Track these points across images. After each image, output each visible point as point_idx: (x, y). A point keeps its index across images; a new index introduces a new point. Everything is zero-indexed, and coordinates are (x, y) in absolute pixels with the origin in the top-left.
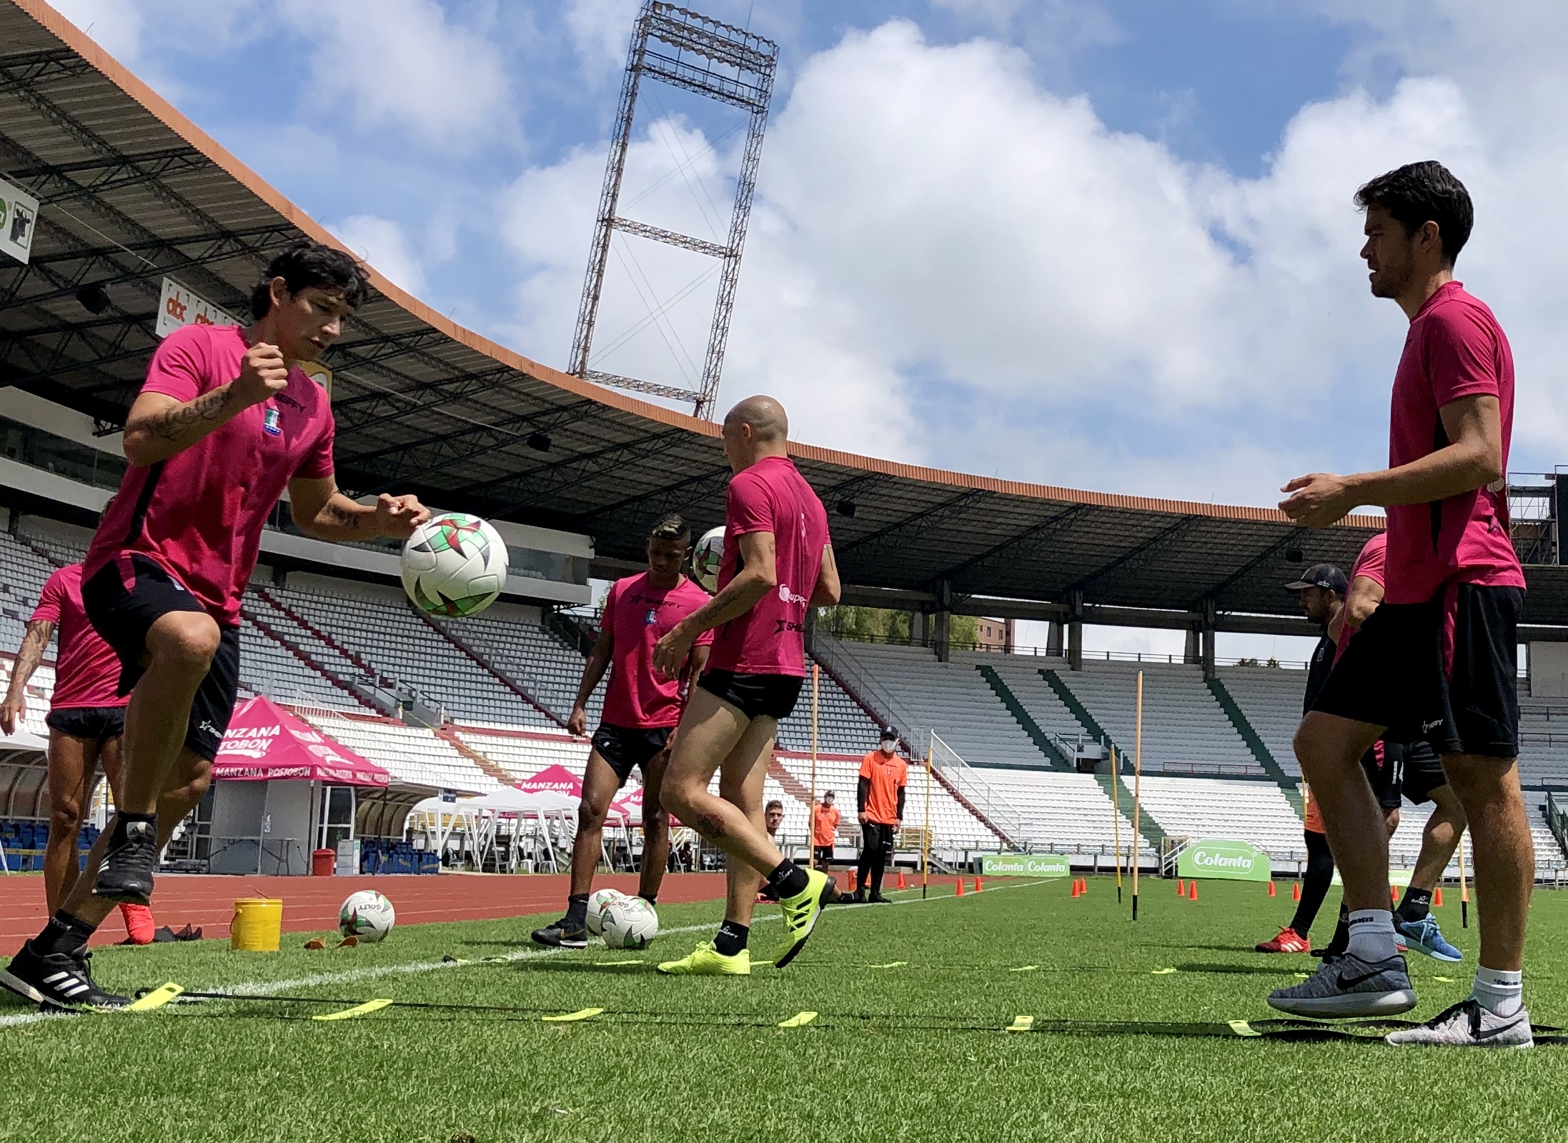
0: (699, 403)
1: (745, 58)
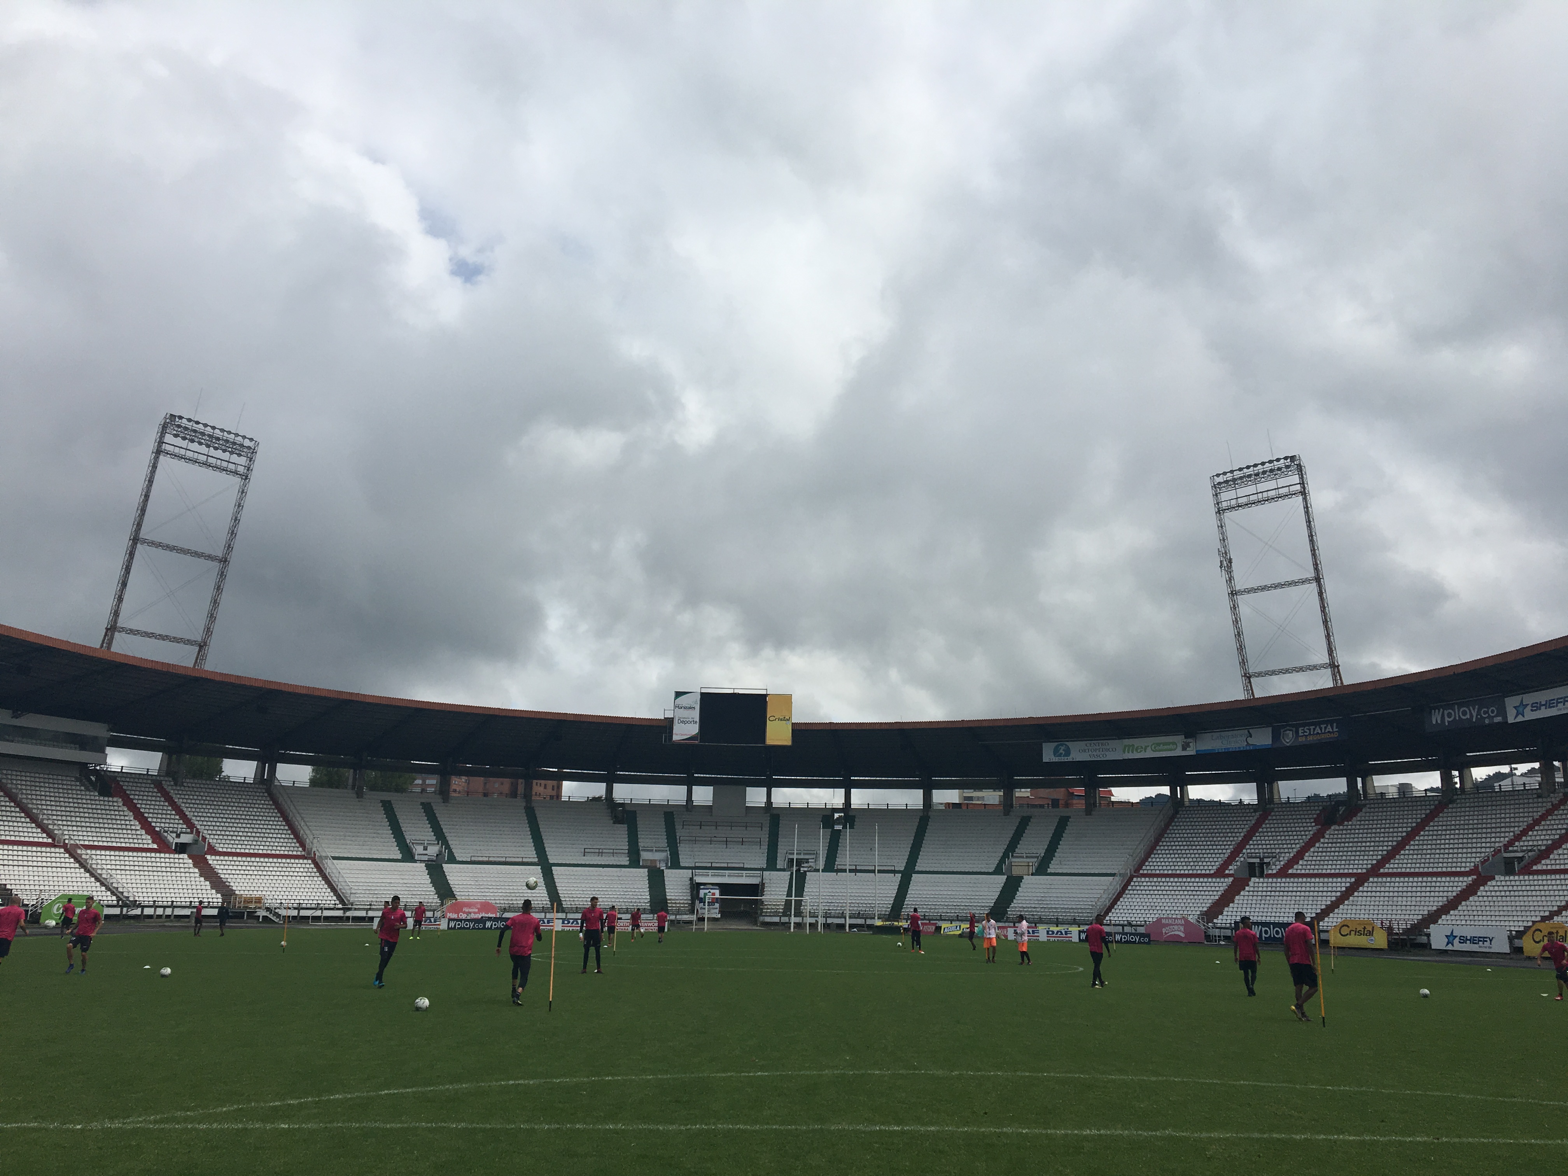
0: (201, 647)
1: (234, 446)
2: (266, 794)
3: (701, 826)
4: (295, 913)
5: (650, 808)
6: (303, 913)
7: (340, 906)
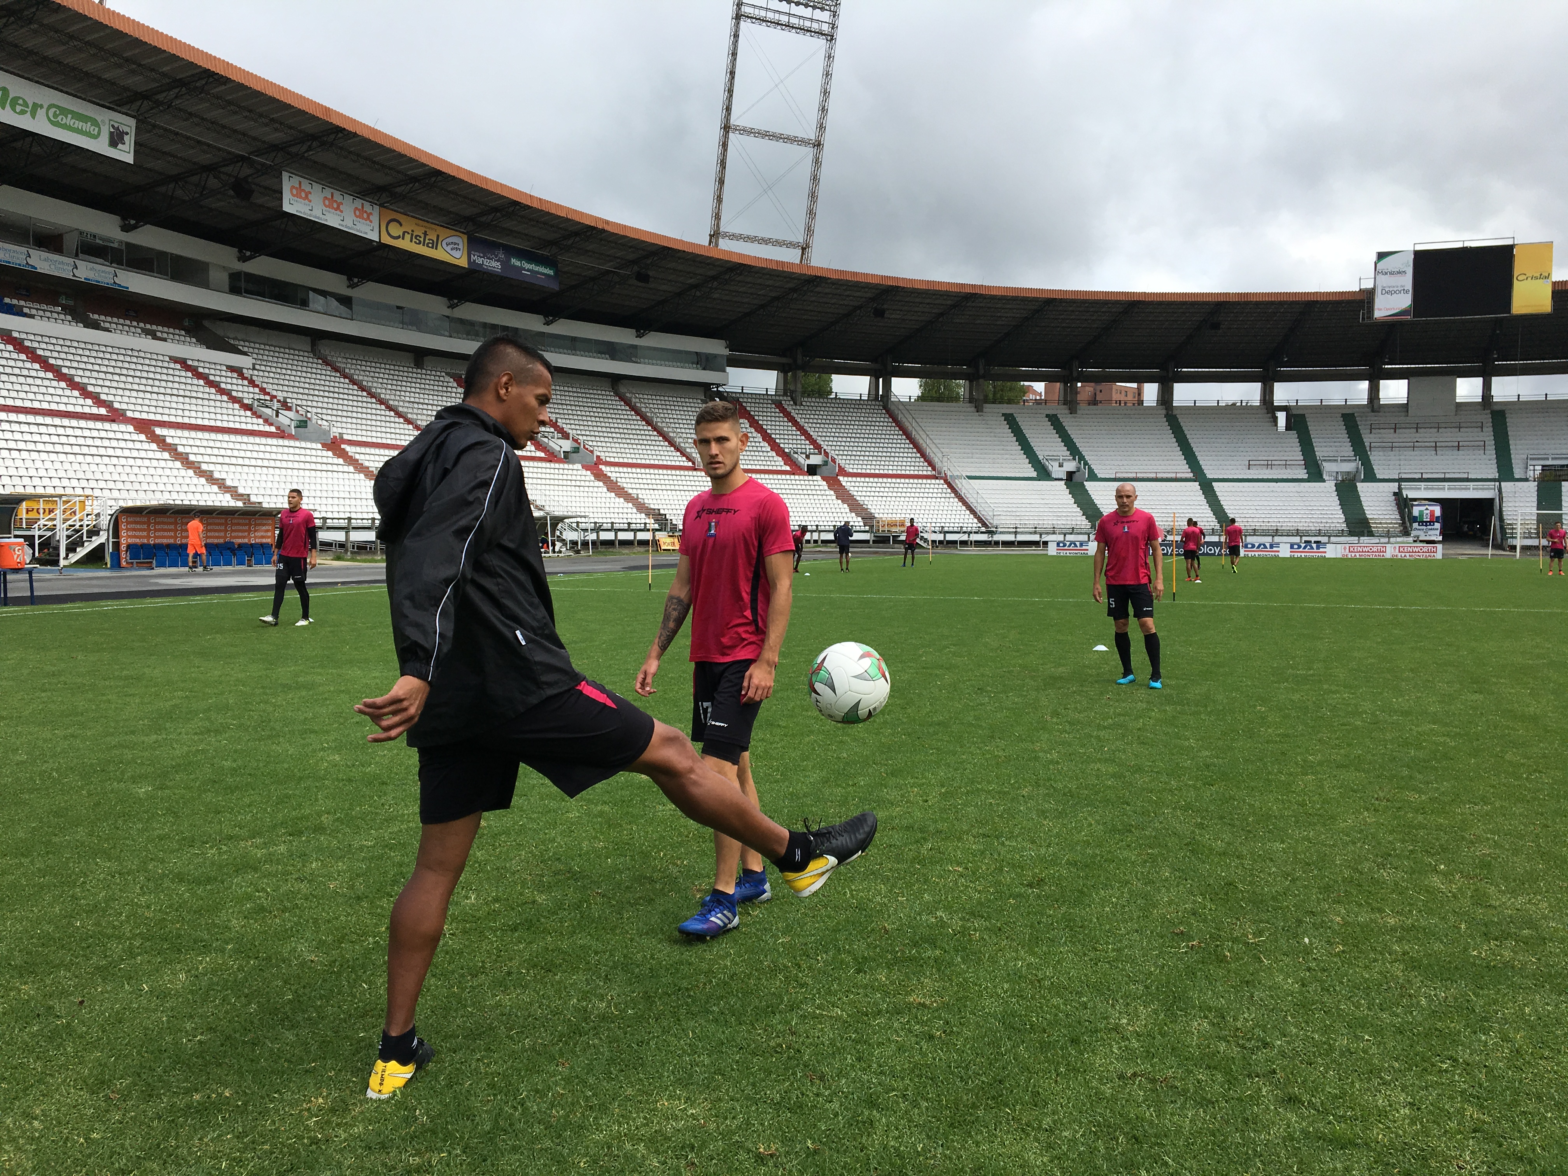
2: (884, 411)
3: (1395, 429)
4: (941, 537)
5: (1323, 410)
6: (949, 537)
7: (983, 529)
